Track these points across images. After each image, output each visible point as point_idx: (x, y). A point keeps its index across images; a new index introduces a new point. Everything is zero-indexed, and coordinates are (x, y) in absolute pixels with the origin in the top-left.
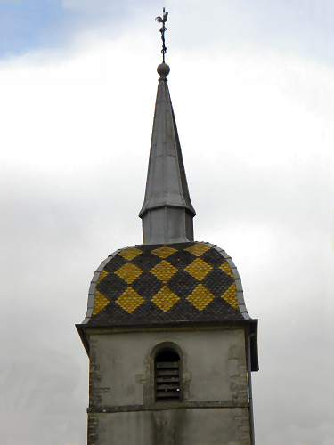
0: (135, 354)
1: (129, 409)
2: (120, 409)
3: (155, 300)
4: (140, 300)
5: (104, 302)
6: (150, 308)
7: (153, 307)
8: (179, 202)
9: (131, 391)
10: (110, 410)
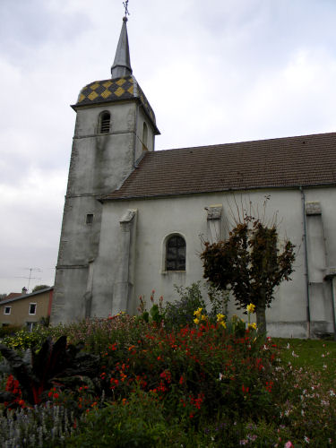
0: (93, 115)
1: (89, 136)
2: (85, 137)
3: (102, 95)
4: (97, 95)
5: (83, 98)
6: (101, 98)
7: (101, 97)
8: (124, 64)
9: (89, 130)
10: (81, 138)
